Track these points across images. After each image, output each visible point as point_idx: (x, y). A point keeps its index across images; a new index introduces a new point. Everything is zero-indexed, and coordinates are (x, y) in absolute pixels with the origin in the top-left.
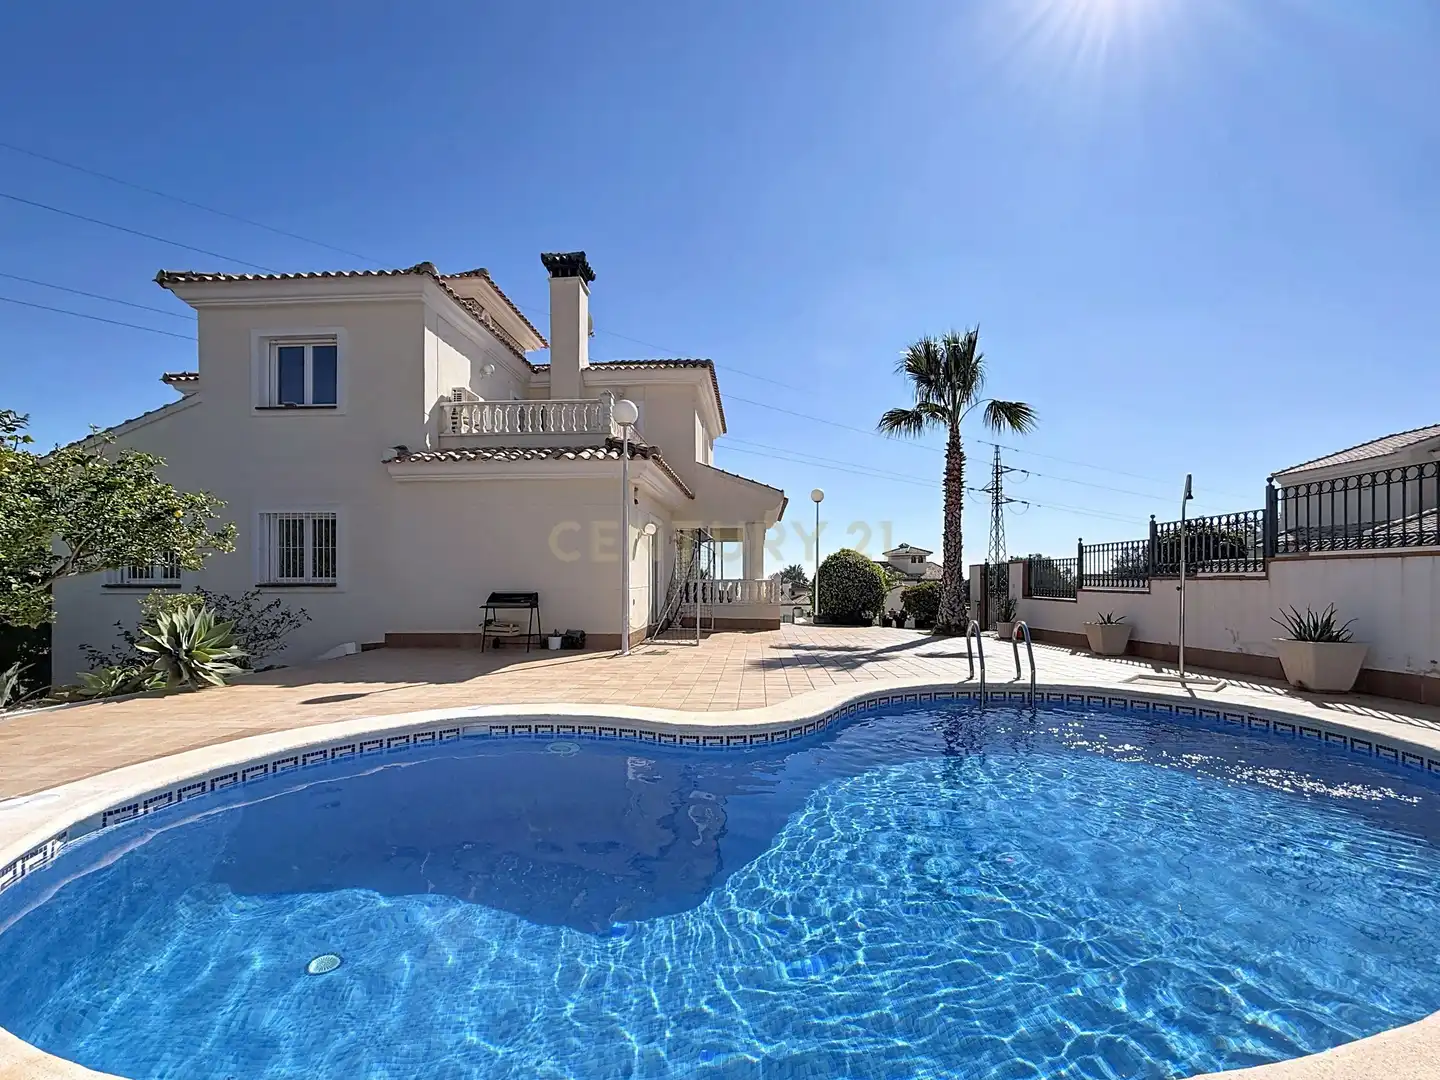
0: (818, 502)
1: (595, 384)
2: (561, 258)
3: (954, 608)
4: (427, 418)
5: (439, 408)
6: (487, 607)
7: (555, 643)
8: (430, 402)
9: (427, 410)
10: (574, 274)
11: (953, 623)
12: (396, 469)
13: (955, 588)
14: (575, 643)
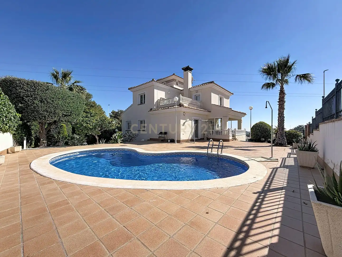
0: (251, 110)
1: (192, 91)
2: (185, 68)
3: (280, 138)
4: (155, 104)
5: (157, 101)
6: (159, 134)
7: (169, 141)
8: (155, 101)
9: (155, 102)
10: (187, 70)
11: (279, 143)
12: (150, 112)
13: (281, 132)
14: (172, 141)
